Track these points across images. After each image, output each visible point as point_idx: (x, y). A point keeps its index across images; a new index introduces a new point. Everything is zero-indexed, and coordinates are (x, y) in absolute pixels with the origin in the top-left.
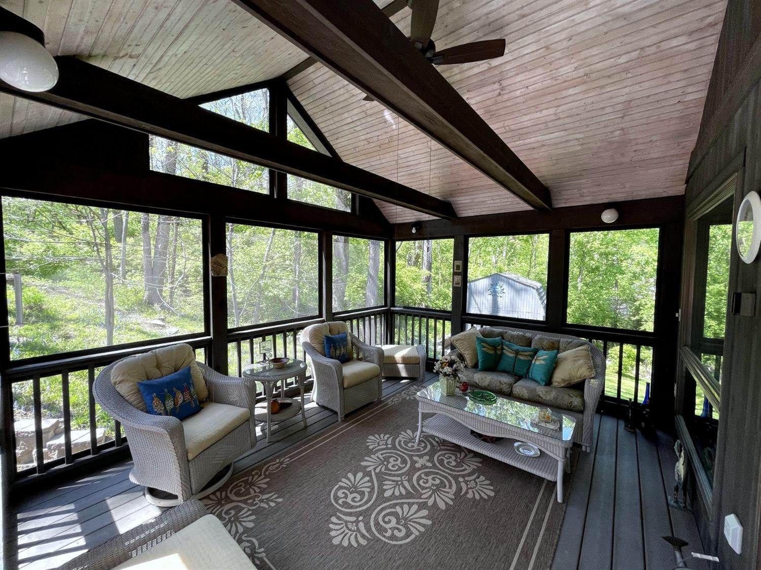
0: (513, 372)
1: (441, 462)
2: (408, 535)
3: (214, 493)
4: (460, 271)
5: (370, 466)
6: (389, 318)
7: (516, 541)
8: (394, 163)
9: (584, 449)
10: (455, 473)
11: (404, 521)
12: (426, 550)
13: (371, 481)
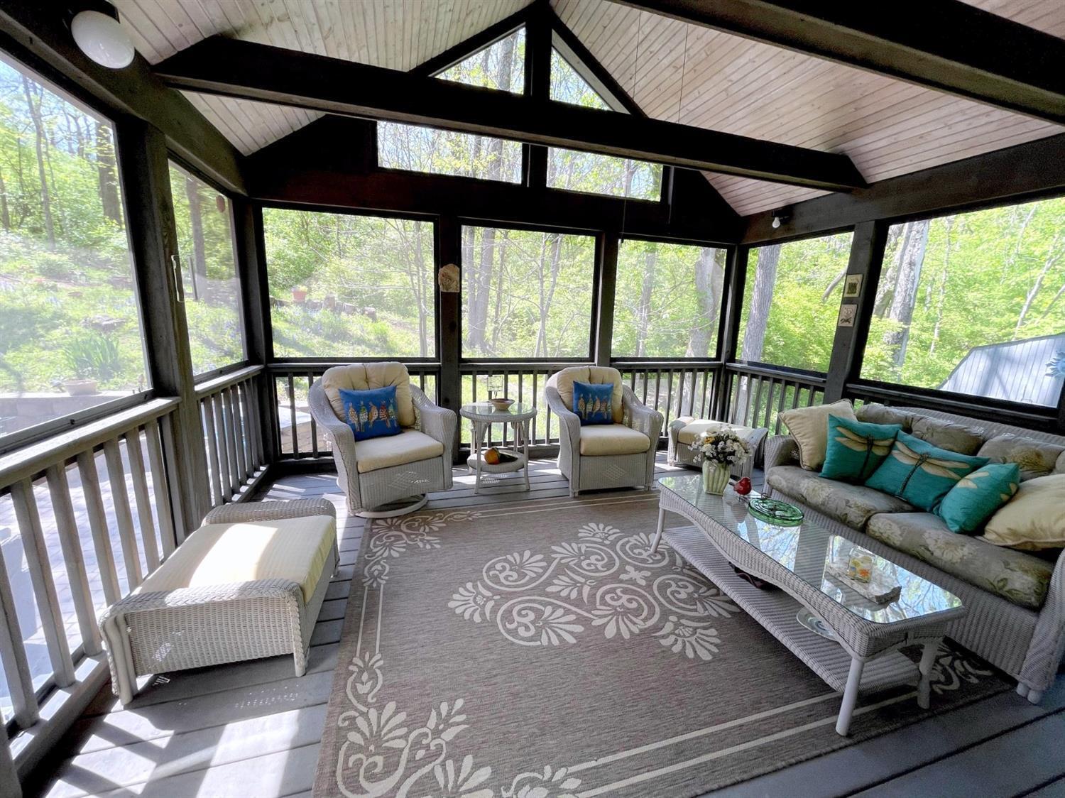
0: (901, 494)
1: (663, 587)
2: (531, 639)
3: (392, 518)
4: (856, 295)
5: (560, 553)
6: (722, 379)
7: (680, 728)
8: (724, 95)
9: (1020, 690)
10: (669, 606)
11: (542, 624)
12: (539, 664)
13: (545, 569)
